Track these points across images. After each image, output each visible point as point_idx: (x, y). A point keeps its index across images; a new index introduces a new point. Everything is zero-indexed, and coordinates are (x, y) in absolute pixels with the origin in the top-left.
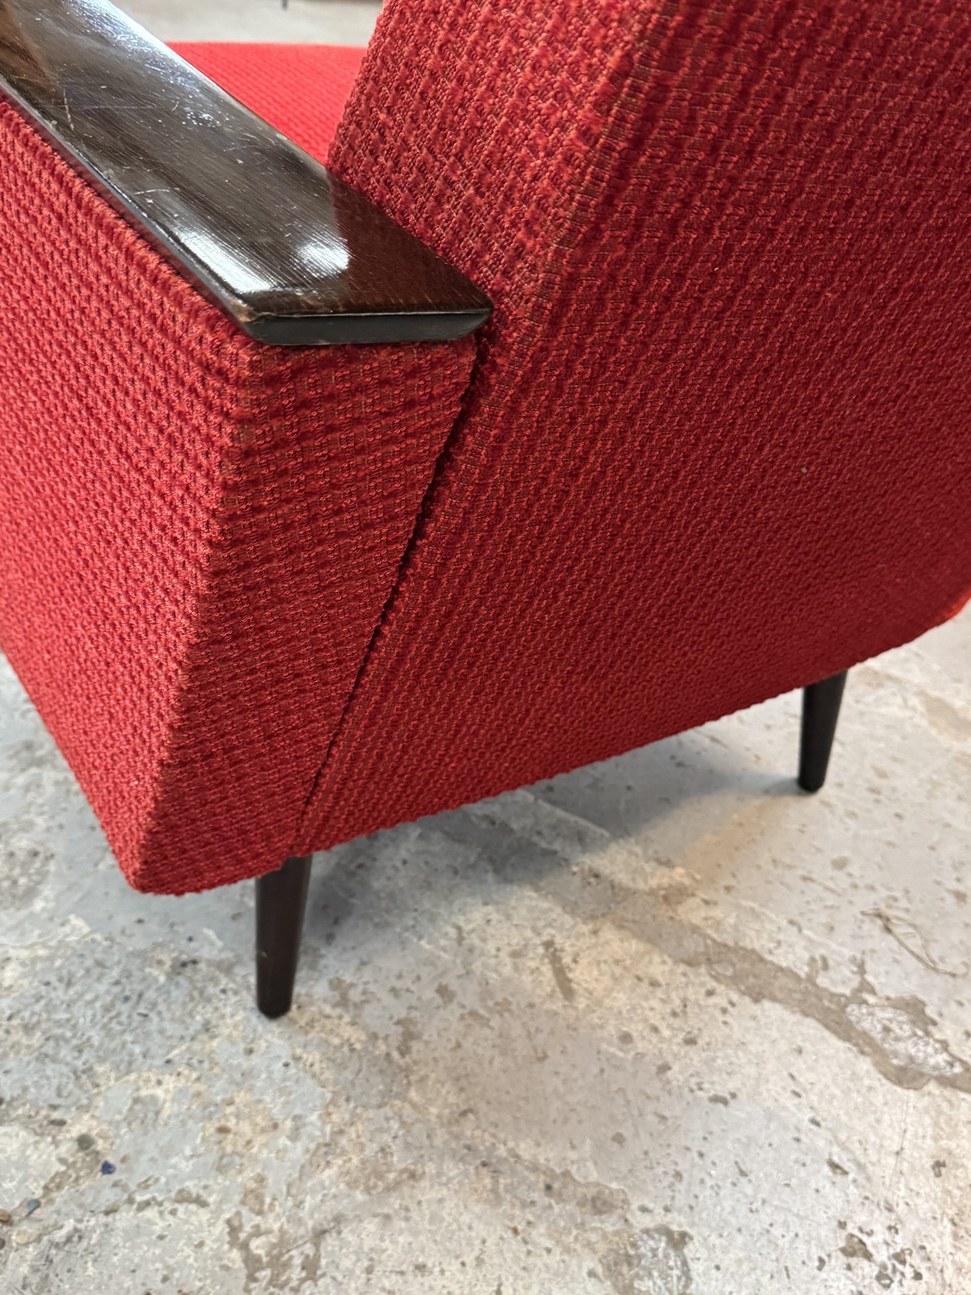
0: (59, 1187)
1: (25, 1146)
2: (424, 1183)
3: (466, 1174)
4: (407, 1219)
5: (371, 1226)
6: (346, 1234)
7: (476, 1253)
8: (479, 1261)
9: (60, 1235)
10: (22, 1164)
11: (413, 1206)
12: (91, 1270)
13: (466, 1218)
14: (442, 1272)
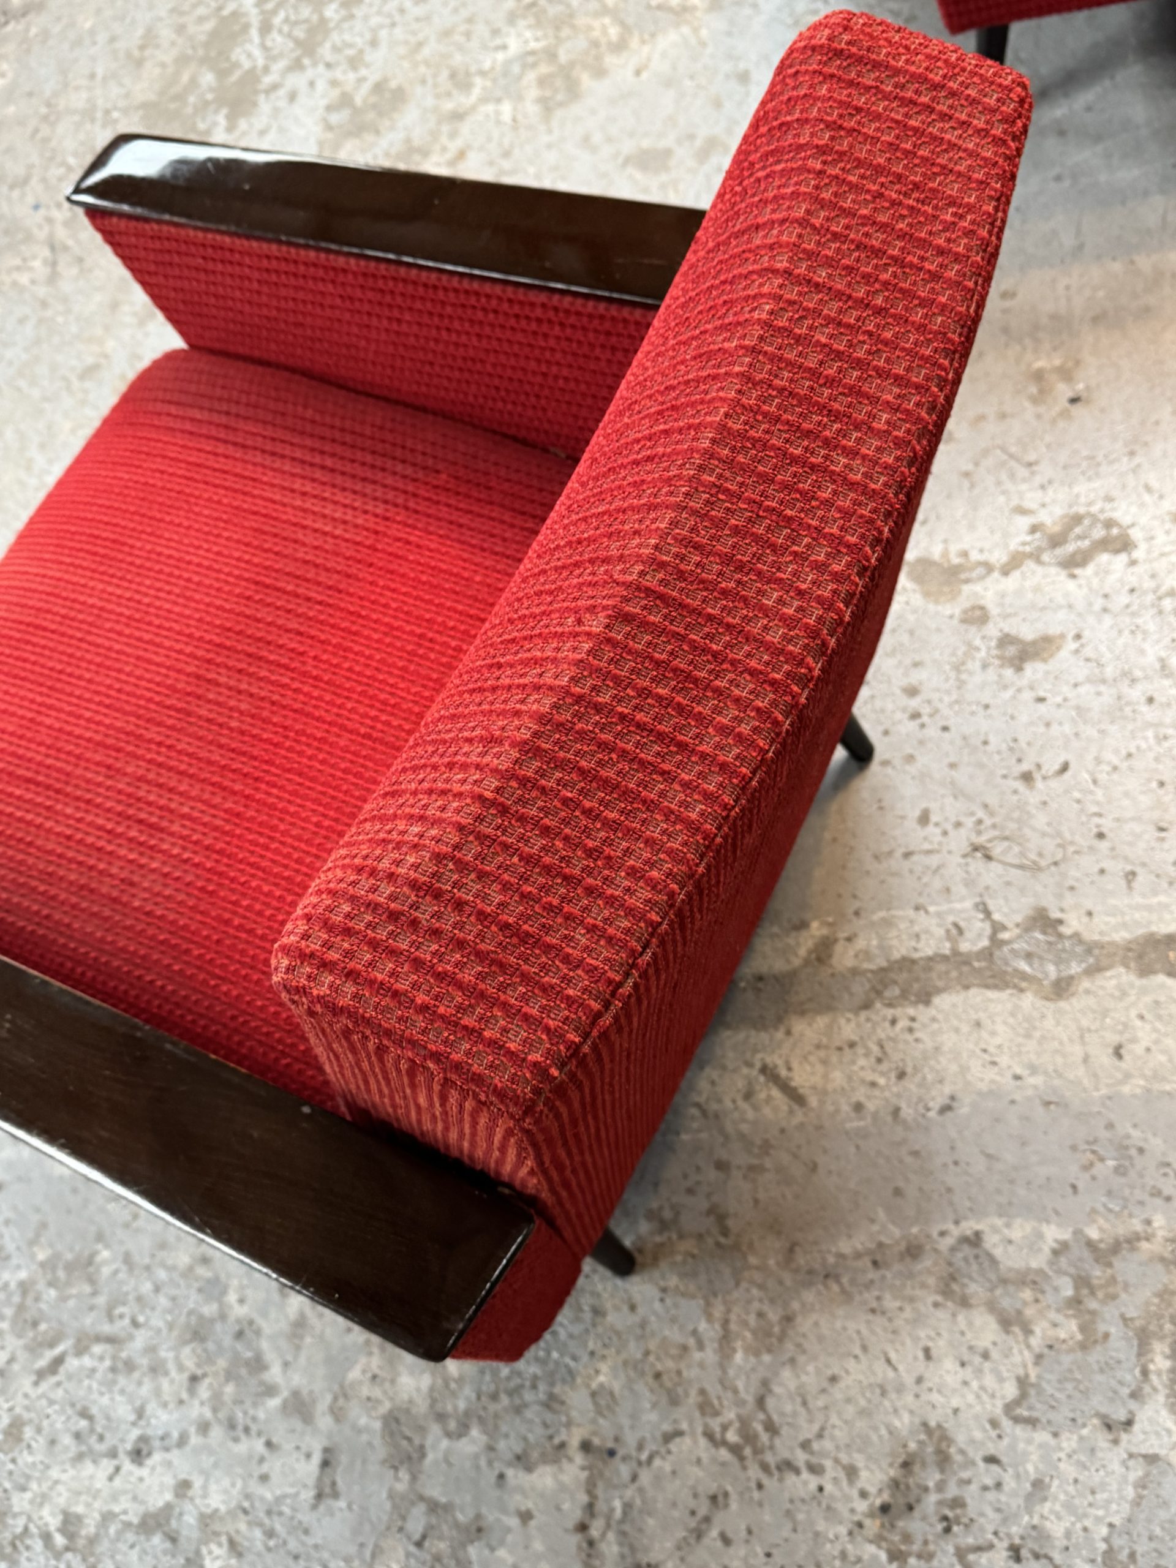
0: (595, 1485)
1: (555, 1477)
2: (799, 1319)
3: (819, 1293)
4: (804, 1352)
5: (786, 1373)
6: (777, 1389)
7: (858, 1344)
8: (865, 1348)
9: (618, 1513)
10: (562, 1488)
11: (801, 1340)
12: (651, 1522)
13: (838, 1324)
14: (847, 1372)
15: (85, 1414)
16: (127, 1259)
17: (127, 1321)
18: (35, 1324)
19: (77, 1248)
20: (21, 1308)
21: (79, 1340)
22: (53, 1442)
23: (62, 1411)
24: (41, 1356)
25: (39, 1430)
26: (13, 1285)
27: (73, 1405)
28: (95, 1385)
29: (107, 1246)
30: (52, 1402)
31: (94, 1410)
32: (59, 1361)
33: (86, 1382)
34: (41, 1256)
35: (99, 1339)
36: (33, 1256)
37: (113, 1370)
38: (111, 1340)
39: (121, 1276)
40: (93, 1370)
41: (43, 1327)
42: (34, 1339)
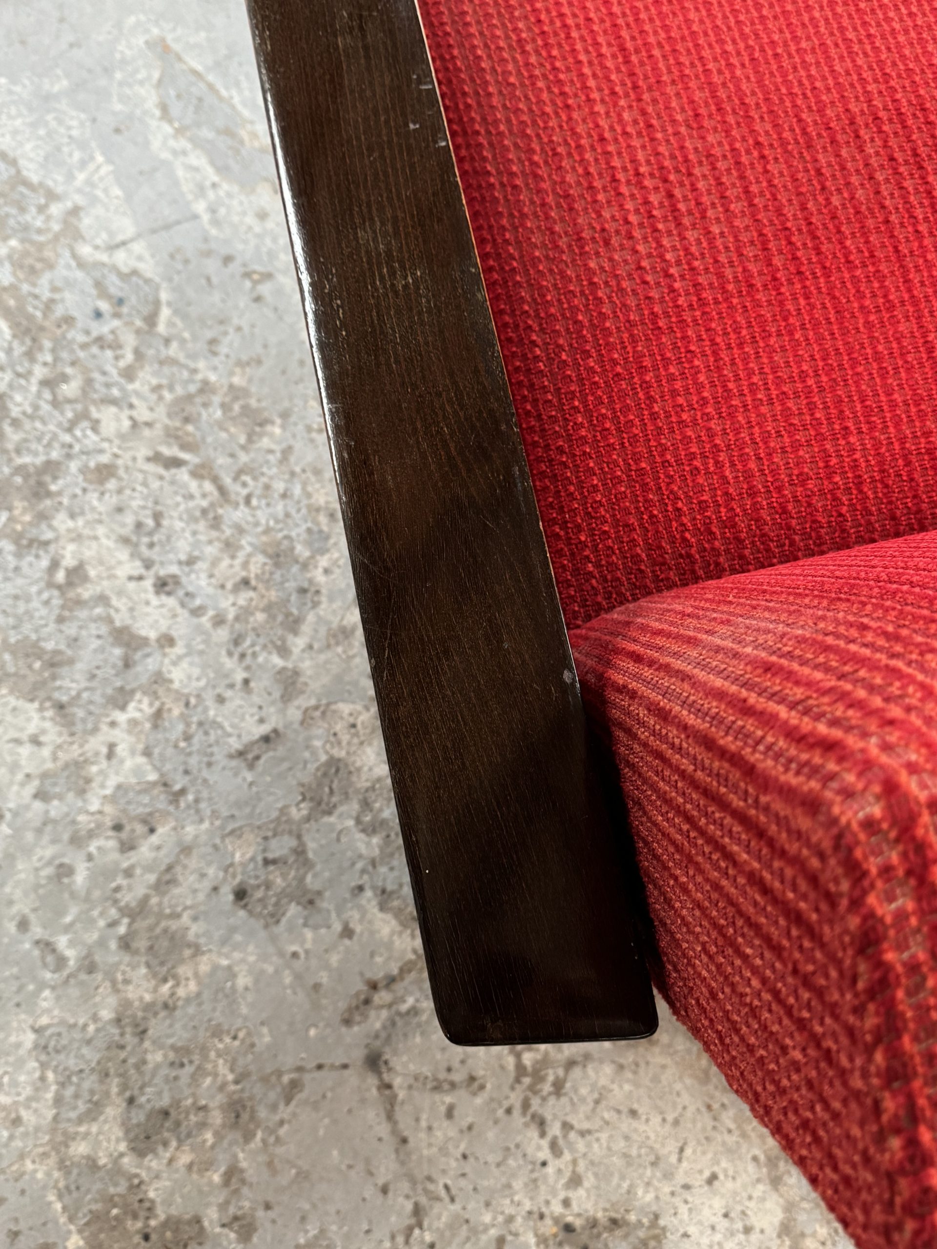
0: (410, 971)
1: (393, 933)
2: (656, 1050)
3: (689, 1051)
4: (635, 1073)
5: (608, 1069)
6: (590, 1071)
7: (676, 1115)
8: (676, 1122)
9: (404, 1008)
10: (389, 945)
11: (642, 1065)
12: (418, 1039)
13: (678, 1086)
14: (647, 1120)
15: (157, 517)
16: (287, 452)
17: (244, 492)
18: (187, 420)
19: (264, 404)
20: (189, 398)
21: (203, 466)
22: (120, 510)
23: (145, 498)
24: (169, 445)
25: (120, 491)
26: (199, 377)
27: (156, 503)
28: (182, 507)
29: (283, 427)
30: (145, 484)
31: (165, 522)
32: (176, 463)
33: (179, 499)
34: (236, 380)
35: (215, 480)
36: (231, 374)
37: (204, 512)
38: (222, 490)
39: (271, 457)
40: (191, 497)
41: (190, 428)
42: (177, 429)
